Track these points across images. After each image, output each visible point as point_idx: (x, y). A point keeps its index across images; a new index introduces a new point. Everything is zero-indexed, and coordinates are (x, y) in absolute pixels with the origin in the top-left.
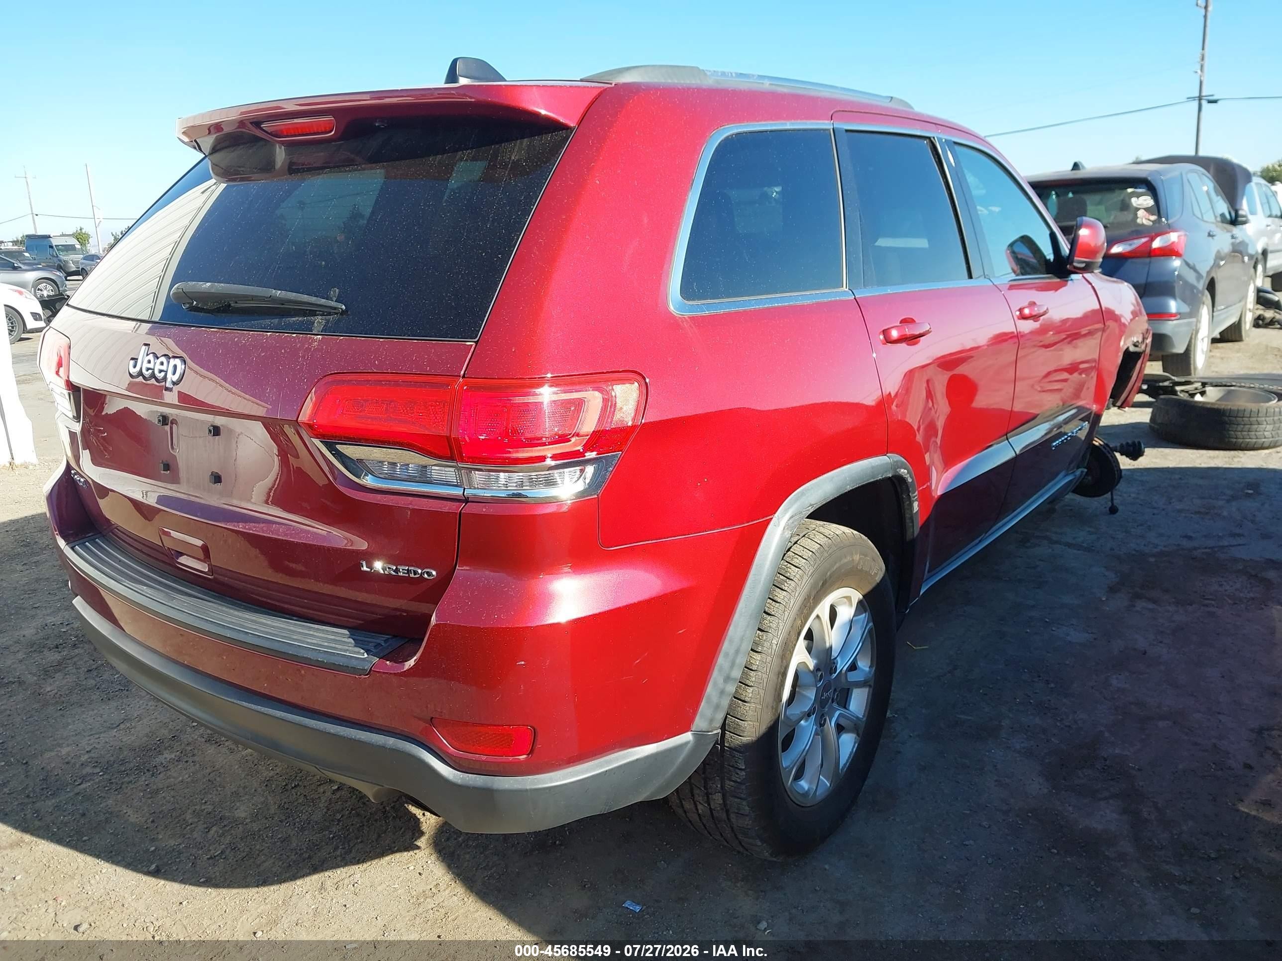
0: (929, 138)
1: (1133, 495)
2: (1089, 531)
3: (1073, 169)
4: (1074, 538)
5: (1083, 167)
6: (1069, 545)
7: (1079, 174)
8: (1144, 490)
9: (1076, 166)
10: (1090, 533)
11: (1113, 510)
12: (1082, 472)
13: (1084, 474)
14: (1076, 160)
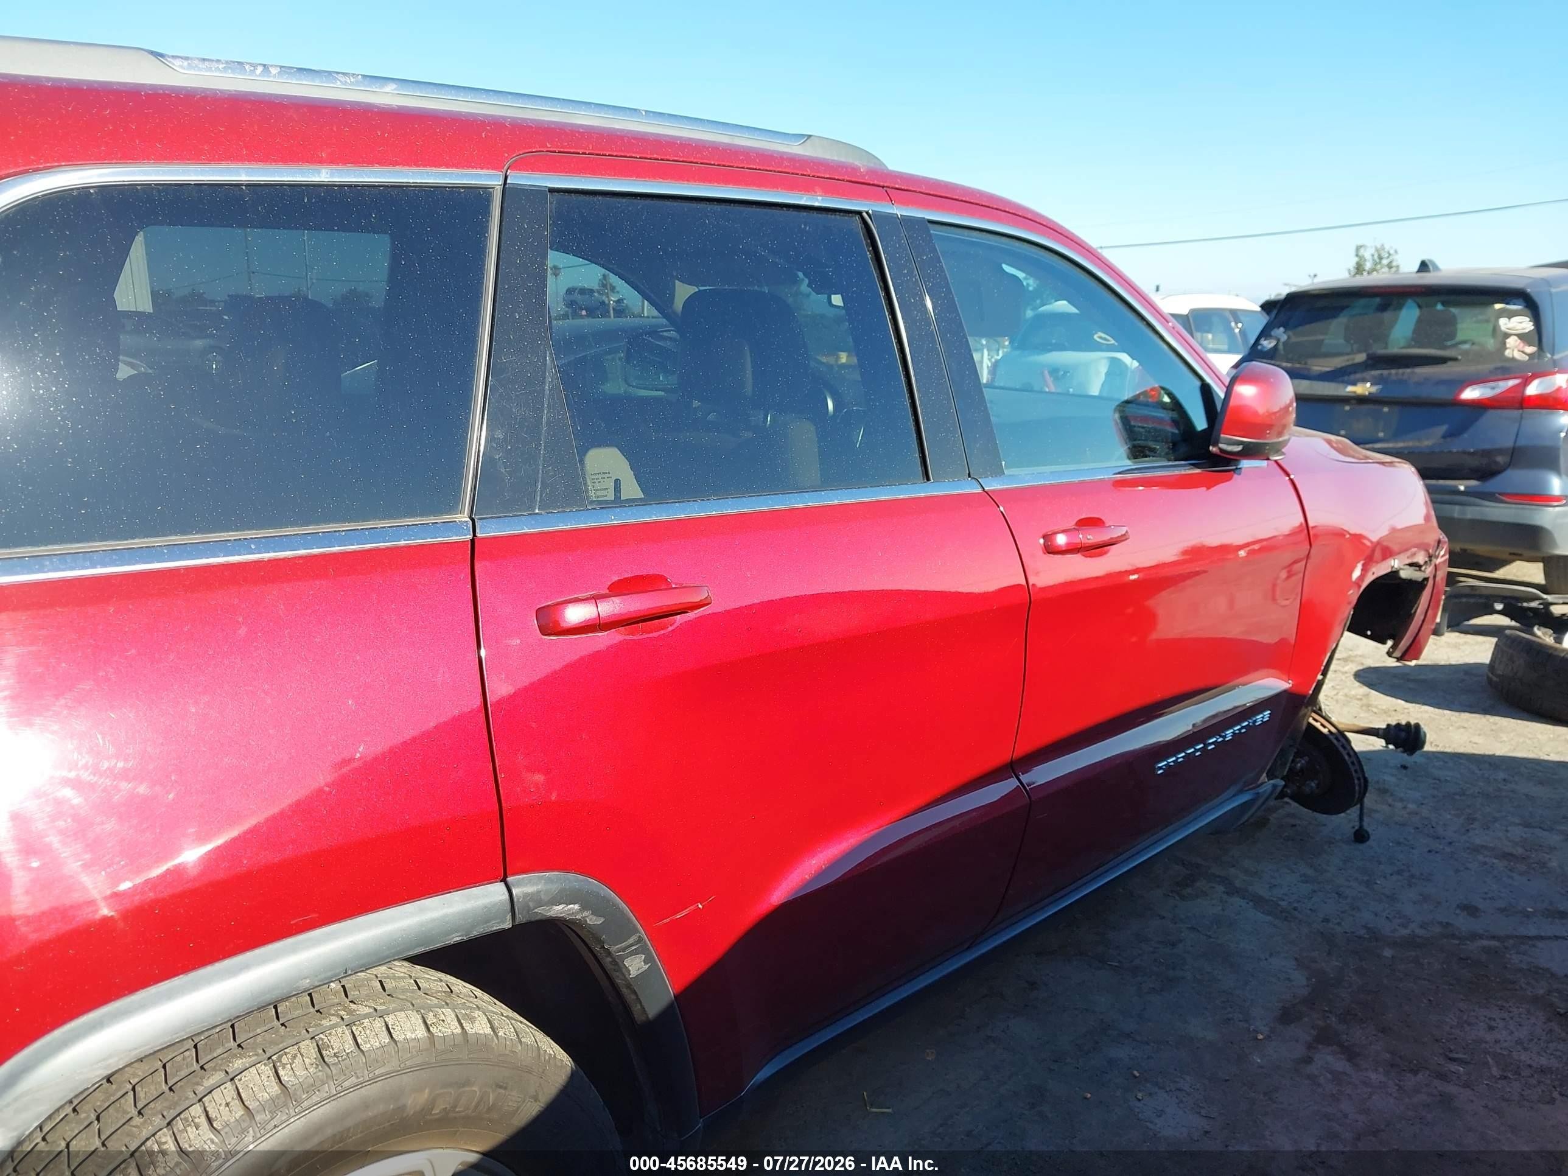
0: (859, 213)
1: (1412, 807)
2: (1304, 875)
3: (1419, 271)
4: (1273, 886)
5: (1436, 268)
6: (1258, 901)
7: (1428, 279)
8: (1434, 797)
9: (1424, 266)
10: (1306, 879)
11: (1361, 836)
12: (1275, 786)
13: (1279, 789)
14: (1425, 257)
